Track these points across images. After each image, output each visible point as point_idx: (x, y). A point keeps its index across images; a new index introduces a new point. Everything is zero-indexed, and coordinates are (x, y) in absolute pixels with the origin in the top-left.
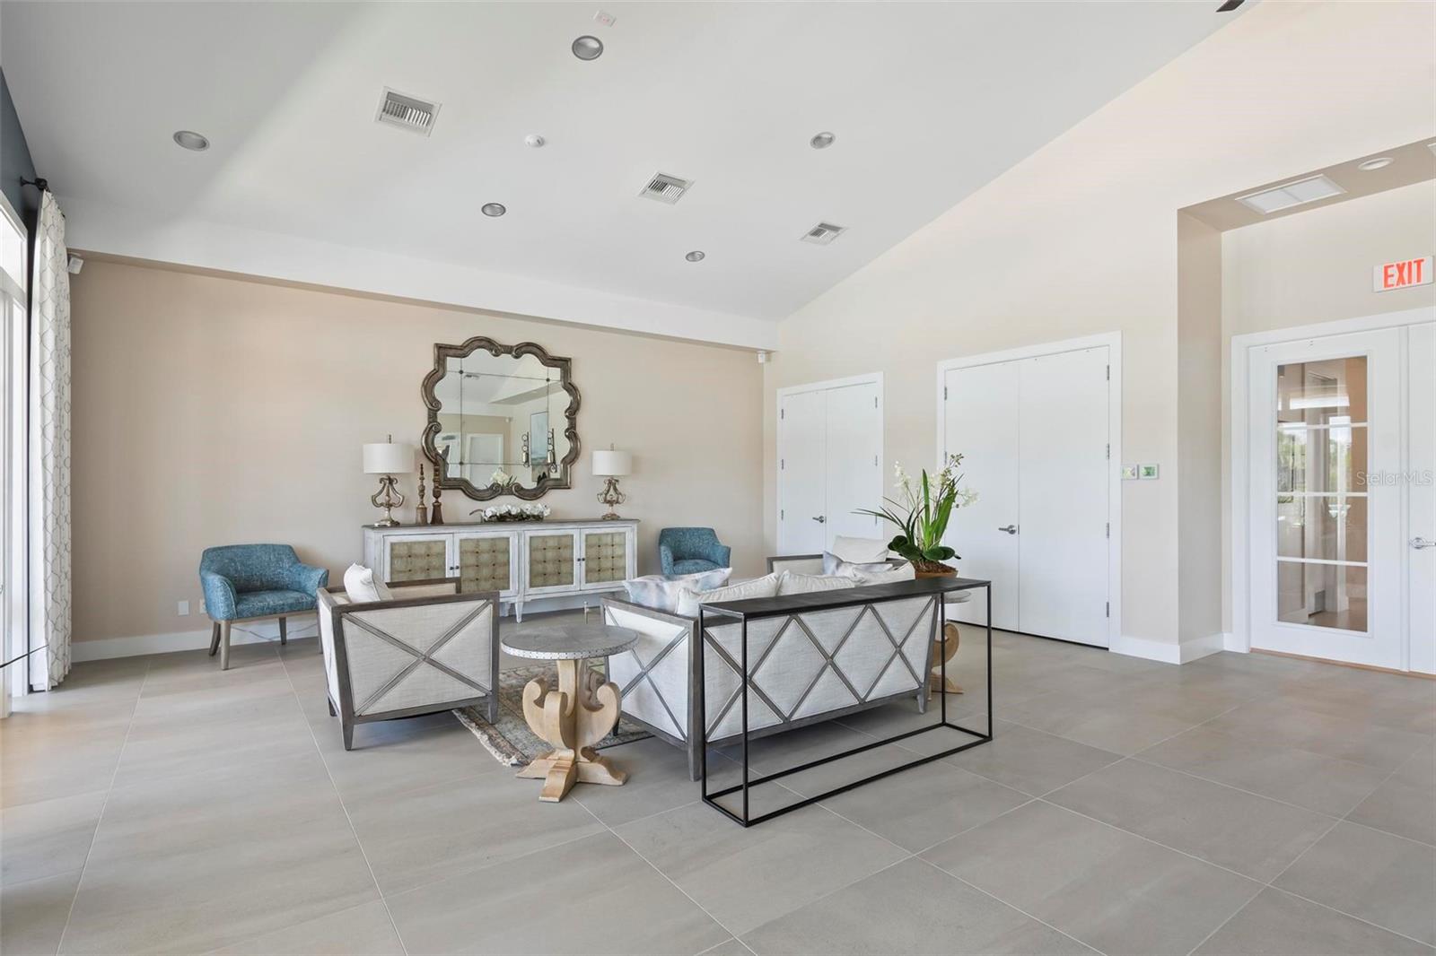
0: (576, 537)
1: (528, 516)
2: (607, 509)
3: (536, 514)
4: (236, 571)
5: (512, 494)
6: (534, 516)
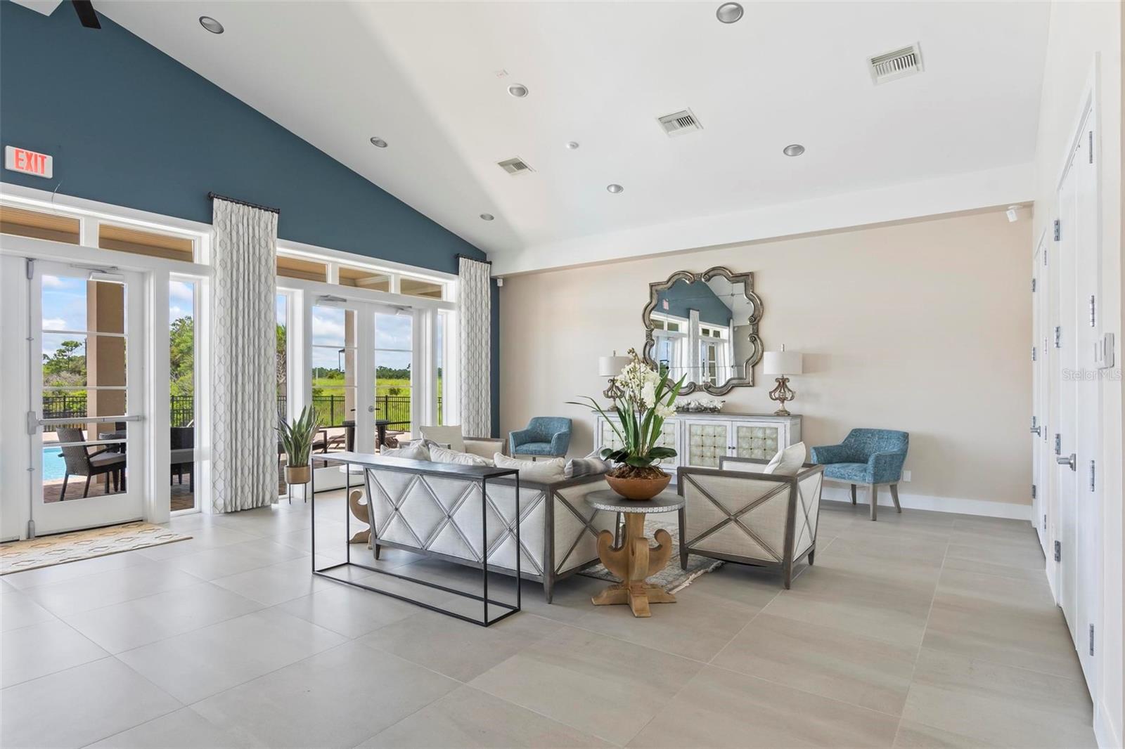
0: (729, 429)
1: (706, 409)
2: (778, 406)
3: (712, 407)
4: (541, 430)
5: (703, 391)
6: (710, 409)
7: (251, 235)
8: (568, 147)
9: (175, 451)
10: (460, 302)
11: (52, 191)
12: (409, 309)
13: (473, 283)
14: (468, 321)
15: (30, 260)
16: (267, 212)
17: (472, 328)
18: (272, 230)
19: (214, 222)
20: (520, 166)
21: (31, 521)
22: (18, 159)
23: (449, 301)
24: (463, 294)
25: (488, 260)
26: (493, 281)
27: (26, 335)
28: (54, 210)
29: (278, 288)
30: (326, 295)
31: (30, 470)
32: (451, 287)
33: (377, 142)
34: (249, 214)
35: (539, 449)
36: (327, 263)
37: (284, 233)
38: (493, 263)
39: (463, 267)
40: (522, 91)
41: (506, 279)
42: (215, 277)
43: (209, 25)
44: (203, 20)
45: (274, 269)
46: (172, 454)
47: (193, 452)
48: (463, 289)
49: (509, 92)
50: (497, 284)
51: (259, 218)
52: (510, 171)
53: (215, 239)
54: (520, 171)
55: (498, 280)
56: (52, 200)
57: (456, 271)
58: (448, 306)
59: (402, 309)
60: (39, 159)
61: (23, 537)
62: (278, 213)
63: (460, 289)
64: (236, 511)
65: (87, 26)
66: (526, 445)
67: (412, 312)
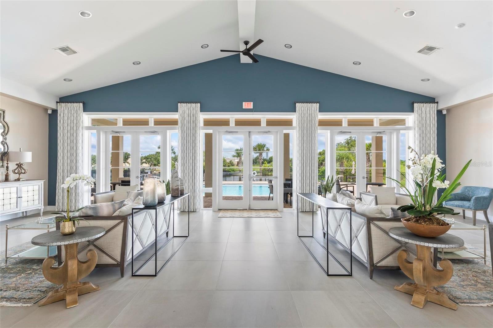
7: (309, 113)
8: (457, 27)
9: (285, 189)
10: (415, 126)
11: (253, 112)
12: (384, 132)
13: (424, 115)
14: (420, 135)
15: (250, 132)
16: (315, 104)
17: (423, 139)
18: (316, 110)
19: (296, 111)
20: (431, 49)
21: (250, 205)
22: (245, 105)
23: (409, 126)
24: (416, 121)
25: (436, 101)
26: (439, 112)
27: (249, 153)
28: (253, 117)
29: (319, 131)
30: (341, 131)
31: (250, 190)
32: (410, 119)
33: (356, 63)
34: (308, 106)
35: (461, 204)
36: (342, 118)
37: (322, 110)
38: (439, 103)
39: (416, 108)
40: (412, 13)
41: (449, 110)
42: (297, 130)
43: (288, 47)
44: (286, 46)
45: (317, 124)
46: (284, 189)
47: (292, 190)
48: (416, 119)
49: (405, 16)
50: (442, 113)
51: (312, 106)
52: (426, 54)
53: (297, 117)
54: (432, 52)
55: (443, 111)
56: (253, 115)
57: (412, 111)
58: (408, 128)
59: (380, 133)
60: (250, 104)
61: (248, 209)
62: (319, 103)
63: (415, 119)
64: (303, 212)
65: (256, 62)
66: (453, 201)
67: (386, 134)
